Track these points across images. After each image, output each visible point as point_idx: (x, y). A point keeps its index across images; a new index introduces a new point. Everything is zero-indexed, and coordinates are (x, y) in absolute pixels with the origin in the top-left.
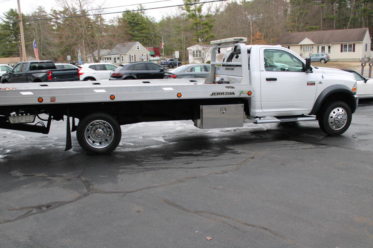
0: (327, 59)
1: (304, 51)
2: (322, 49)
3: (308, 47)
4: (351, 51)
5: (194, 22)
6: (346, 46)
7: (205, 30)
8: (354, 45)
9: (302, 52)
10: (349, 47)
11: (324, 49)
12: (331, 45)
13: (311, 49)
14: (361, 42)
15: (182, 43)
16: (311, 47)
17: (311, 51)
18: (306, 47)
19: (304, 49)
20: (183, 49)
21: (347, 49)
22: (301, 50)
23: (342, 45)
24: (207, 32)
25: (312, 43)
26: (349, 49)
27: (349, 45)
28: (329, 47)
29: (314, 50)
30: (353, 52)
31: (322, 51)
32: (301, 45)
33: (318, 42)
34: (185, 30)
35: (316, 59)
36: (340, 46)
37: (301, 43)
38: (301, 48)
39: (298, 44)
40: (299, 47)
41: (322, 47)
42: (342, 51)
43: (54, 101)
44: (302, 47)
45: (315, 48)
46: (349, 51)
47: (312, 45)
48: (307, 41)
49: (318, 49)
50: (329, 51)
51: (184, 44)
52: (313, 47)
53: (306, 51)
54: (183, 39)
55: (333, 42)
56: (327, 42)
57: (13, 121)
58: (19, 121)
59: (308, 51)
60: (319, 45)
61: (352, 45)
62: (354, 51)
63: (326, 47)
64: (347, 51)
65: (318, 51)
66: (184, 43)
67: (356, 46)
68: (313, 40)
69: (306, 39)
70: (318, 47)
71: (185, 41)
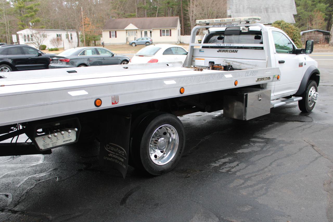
0: (151, 42)
1: (129, 35)
2: (145, 33)
3: (133, 32)
4: (169, 35)
5: (18, 5)
6: (164, 31)
7: (31, 14)
8: (170, 30)
9: (127, 37)
10: (166, 32)
11: (147, 33)
12: (152, 30)
13: (135, 33)
14: (176, 28)
15: (5, 27)
16: (135, 32)
17: (135, 35)
18: (131, 32)
19: (129, 33)
20: (8, 33)
21: (165, 33)
22: (127, 35)
23: (161, 31)
24: (32, 16)
25: (136, 28)
26: (166, 33)
27: (166, 30)
28: (151, 32)
29: (138, 35)
30: (170, 37)
31: (145, 35)
32: (126, 30)
33: (141, 27)
34: (8, 14)
35: (142, 42)
36: (159, 31)
37: (126, 28)
38: (127, 33)
39: (124, 29)
40: (125, 32)
41: (145, 32)
42: (161, 36)
43: (117, 103)
44: (128, 31)
45: (139, 33)
46: (166, 35)
47: (136, 30)
48: (131, 27)
49: (141, 33)
50: (151, 35)
51: (8, 28)
52: (137, 32)
53: (131, 35)
54: (7, 22)
55: (154, 28)
56: (149, 28)
57: (44, 146)
58: (52, 144)
59: (133, 35)
60: (142, 30)
61: (168, 30)
62: (170, 35)
63: (148, 31)
64: (165, 36)
65: (142, 35)
66: (7, 26)
67: (172, 31)
68: (136, 26)
69: (131, 24)
70: (141, 32)
71: (8, 25)
